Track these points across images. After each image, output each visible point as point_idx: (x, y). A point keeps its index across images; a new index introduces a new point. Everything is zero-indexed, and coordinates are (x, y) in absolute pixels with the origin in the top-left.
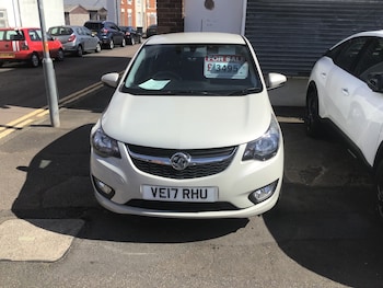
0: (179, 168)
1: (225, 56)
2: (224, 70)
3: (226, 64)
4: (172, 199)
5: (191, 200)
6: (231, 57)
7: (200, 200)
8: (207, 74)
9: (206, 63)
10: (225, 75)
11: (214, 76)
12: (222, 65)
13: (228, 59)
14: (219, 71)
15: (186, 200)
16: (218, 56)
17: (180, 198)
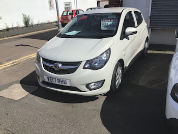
0: (56, 70)
1: (111, 19)
2: (110, 26)
3: (111, 23)
4: (54, 83)
5: (60, 84)
6: (114, 19)
7: (64, 84)
8: (102, 28)
9: (102, 23)
10: (110, 29)
11: (106, 29)
12: (109, 23)
13: (112, 21)
14: (107, 26)
15: (59, 84)
16: (107, 19)
17: (57, 83)
